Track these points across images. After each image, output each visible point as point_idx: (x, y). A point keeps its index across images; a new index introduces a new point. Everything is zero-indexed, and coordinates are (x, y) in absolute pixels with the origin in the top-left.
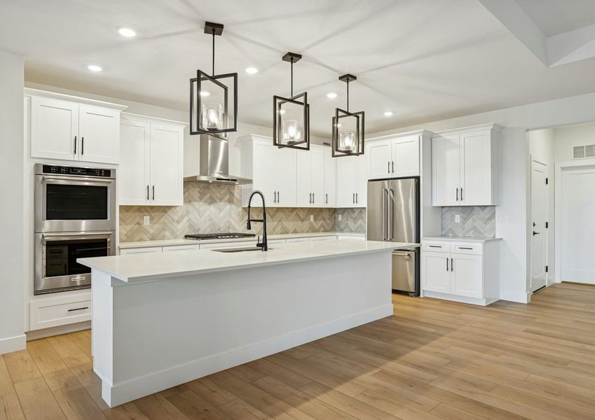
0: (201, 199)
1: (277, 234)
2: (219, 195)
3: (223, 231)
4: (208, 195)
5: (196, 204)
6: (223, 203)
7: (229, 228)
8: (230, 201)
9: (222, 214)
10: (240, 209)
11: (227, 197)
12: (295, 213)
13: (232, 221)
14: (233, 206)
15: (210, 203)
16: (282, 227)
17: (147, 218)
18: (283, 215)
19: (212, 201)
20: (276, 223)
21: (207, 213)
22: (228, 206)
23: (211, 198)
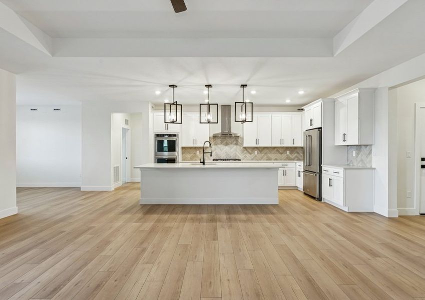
0: (221, 143)
1: (264, 160)
2: (230, 142)
3: (232, 158)
4: (225, 142)
5: (219, 146)
6: (232, 145)
7: (236, 156)
8: (236, 144)
9: (232, 150)
10: (242, 148)
11: (235, 142)
12: (276, 150)
13: (237, 153)
14: (238, 147)
15: (226, 145)
16: (267, 157)
17: (198, 152)
18: (267, 150)
19: (227, 144)
20: (263, 155)
21: (225, 149)
22: (235, 147)
23: (226, 143)
